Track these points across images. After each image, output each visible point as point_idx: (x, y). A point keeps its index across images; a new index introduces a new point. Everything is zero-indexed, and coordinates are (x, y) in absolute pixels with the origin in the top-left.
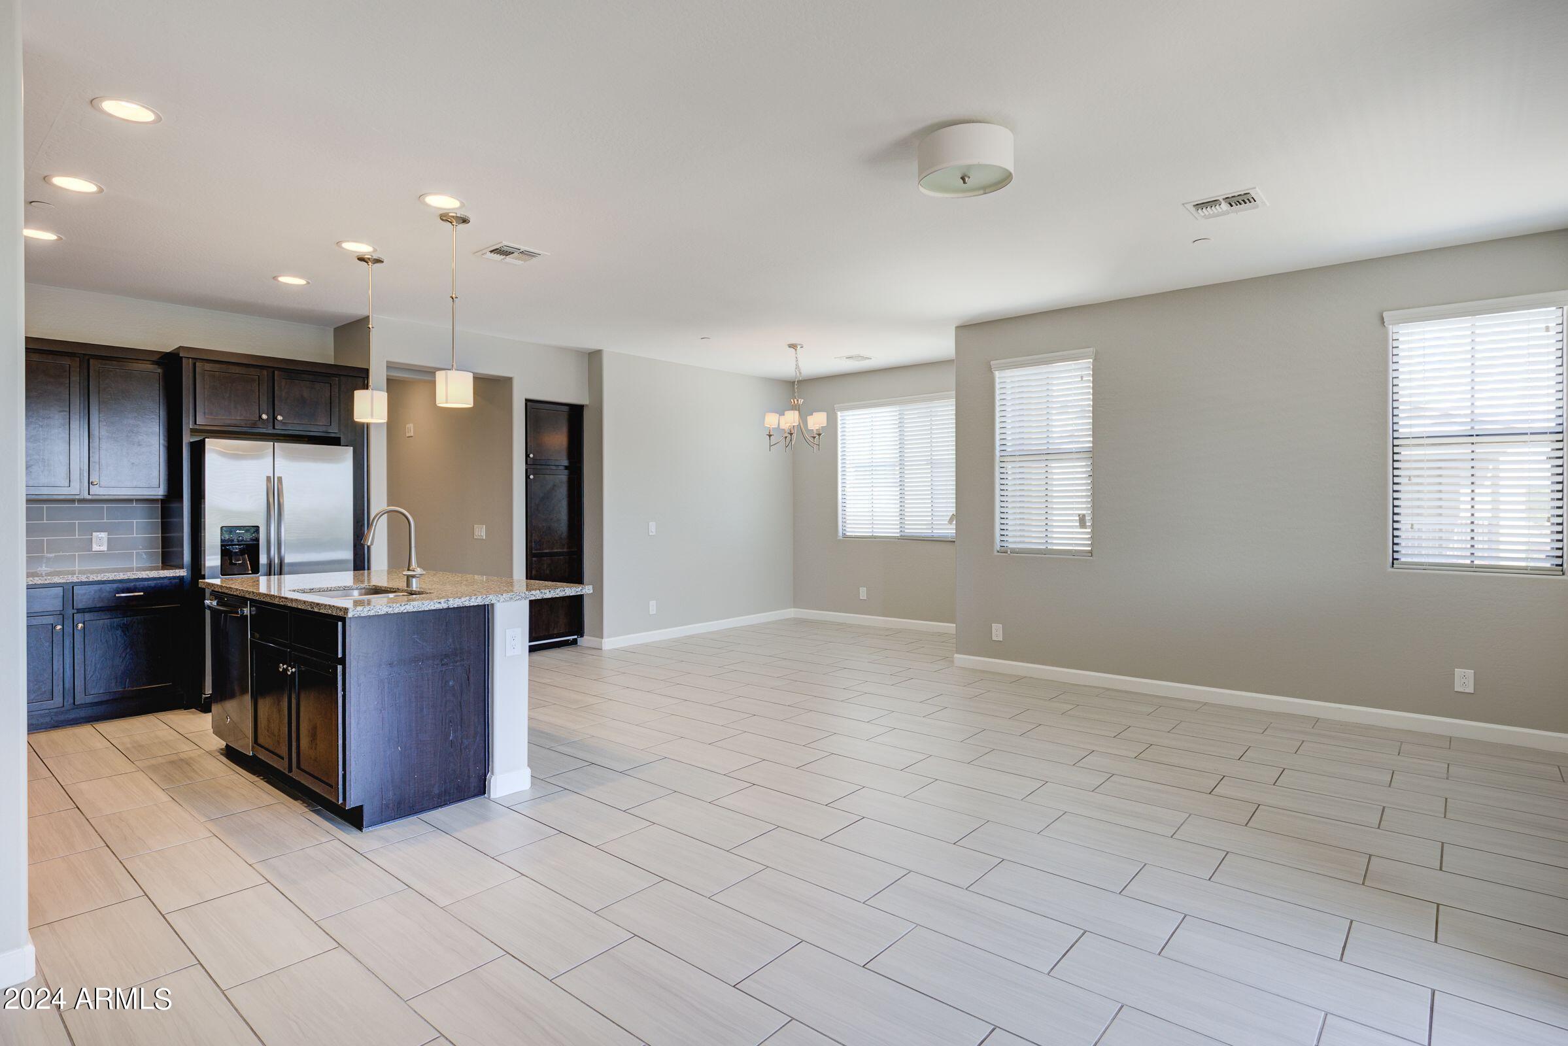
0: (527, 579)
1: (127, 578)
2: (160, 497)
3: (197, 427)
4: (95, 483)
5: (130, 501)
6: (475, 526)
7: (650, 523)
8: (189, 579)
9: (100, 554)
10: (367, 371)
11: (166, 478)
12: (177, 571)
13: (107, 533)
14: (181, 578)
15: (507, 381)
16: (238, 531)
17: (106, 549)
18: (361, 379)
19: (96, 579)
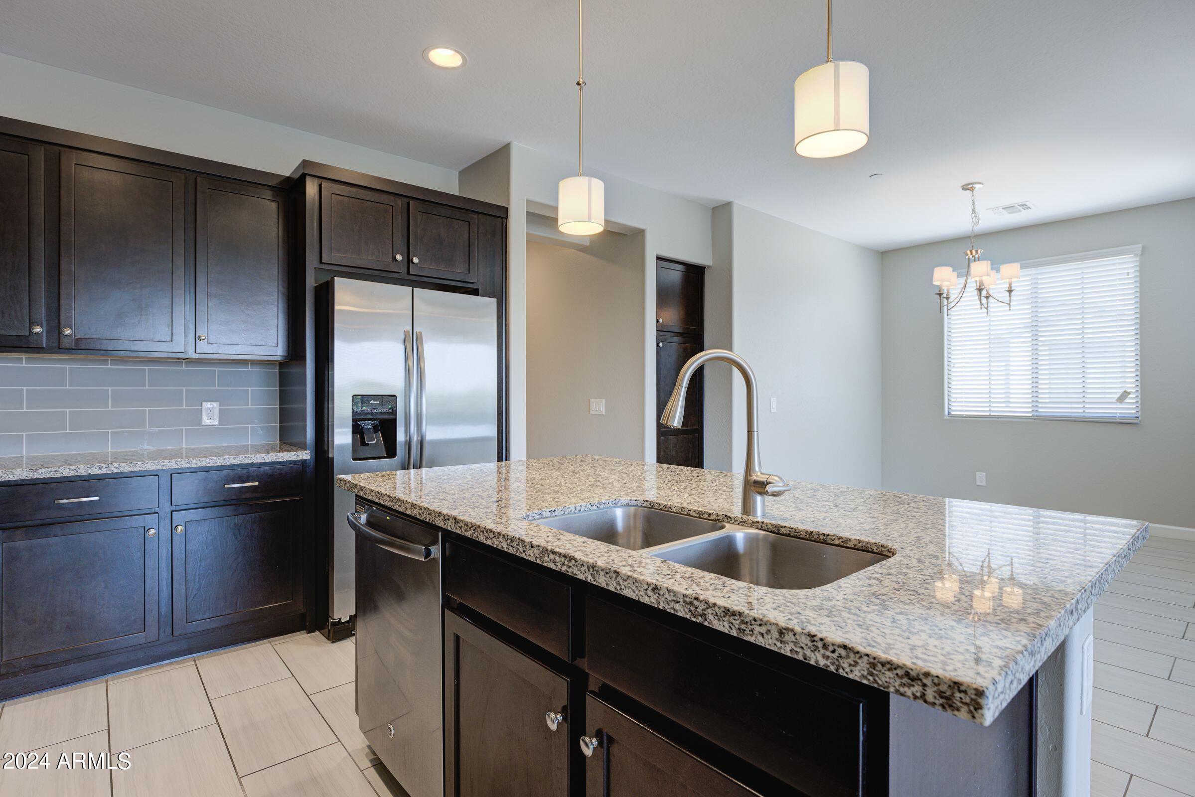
0: (658, 462)
1: (239, 462)
2: (279, 358)
3: (325, 267)
4: (203, 338)
5: (243, 363)
6: (592, 400)
7: (772, 399)
8: (312, 463)
9: (210, 429)
10: (506, 210)
11: (286, 334)
12: (299, 453)
13: (218, 403)
14: (303, 463)
15: (639, 234)
16: (372, 402)
17: (217, 423)
18: (500, 220)
19: (199, 464)
